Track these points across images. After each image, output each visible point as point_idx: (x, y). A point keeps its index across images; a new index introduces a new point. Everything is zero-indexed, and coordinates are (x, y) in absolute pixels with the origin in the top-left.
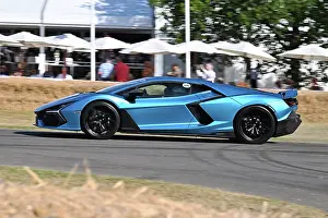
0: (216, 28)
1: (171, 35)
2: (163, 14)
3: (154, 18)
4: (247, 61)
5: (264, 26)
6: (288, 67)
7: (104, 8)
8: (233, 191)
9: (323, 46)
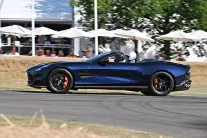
0: (114, 21)
1: (85, 25)
2: (80, 11)
3: (73, 14)
4: (136, 42)
5: (146, 19)
6: (162, 46)
7: (40, 8)
9: (185, 32)
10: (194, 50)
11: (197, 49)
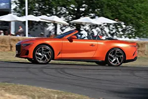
0: (40, 9)
1: (19, 12)
2: (15, 2)
3: (11, 4)
4: (55, 24)
5: (63, 8)
6: (75, 28)
8: (47, 88)
9: (91, 18)
10: (97, 31)
11: (100, 30)
